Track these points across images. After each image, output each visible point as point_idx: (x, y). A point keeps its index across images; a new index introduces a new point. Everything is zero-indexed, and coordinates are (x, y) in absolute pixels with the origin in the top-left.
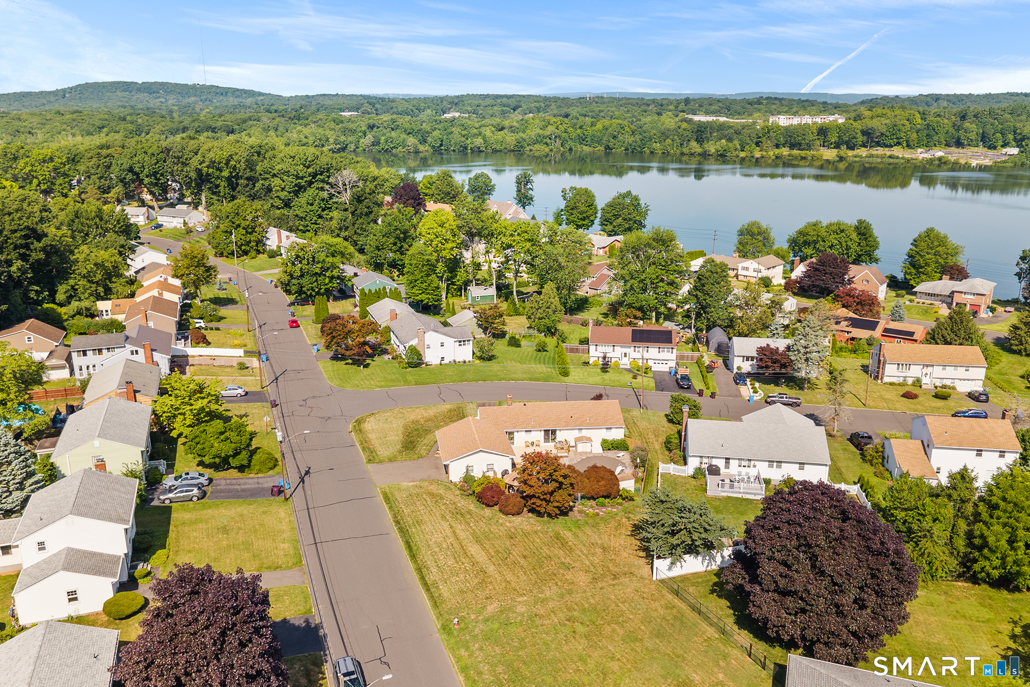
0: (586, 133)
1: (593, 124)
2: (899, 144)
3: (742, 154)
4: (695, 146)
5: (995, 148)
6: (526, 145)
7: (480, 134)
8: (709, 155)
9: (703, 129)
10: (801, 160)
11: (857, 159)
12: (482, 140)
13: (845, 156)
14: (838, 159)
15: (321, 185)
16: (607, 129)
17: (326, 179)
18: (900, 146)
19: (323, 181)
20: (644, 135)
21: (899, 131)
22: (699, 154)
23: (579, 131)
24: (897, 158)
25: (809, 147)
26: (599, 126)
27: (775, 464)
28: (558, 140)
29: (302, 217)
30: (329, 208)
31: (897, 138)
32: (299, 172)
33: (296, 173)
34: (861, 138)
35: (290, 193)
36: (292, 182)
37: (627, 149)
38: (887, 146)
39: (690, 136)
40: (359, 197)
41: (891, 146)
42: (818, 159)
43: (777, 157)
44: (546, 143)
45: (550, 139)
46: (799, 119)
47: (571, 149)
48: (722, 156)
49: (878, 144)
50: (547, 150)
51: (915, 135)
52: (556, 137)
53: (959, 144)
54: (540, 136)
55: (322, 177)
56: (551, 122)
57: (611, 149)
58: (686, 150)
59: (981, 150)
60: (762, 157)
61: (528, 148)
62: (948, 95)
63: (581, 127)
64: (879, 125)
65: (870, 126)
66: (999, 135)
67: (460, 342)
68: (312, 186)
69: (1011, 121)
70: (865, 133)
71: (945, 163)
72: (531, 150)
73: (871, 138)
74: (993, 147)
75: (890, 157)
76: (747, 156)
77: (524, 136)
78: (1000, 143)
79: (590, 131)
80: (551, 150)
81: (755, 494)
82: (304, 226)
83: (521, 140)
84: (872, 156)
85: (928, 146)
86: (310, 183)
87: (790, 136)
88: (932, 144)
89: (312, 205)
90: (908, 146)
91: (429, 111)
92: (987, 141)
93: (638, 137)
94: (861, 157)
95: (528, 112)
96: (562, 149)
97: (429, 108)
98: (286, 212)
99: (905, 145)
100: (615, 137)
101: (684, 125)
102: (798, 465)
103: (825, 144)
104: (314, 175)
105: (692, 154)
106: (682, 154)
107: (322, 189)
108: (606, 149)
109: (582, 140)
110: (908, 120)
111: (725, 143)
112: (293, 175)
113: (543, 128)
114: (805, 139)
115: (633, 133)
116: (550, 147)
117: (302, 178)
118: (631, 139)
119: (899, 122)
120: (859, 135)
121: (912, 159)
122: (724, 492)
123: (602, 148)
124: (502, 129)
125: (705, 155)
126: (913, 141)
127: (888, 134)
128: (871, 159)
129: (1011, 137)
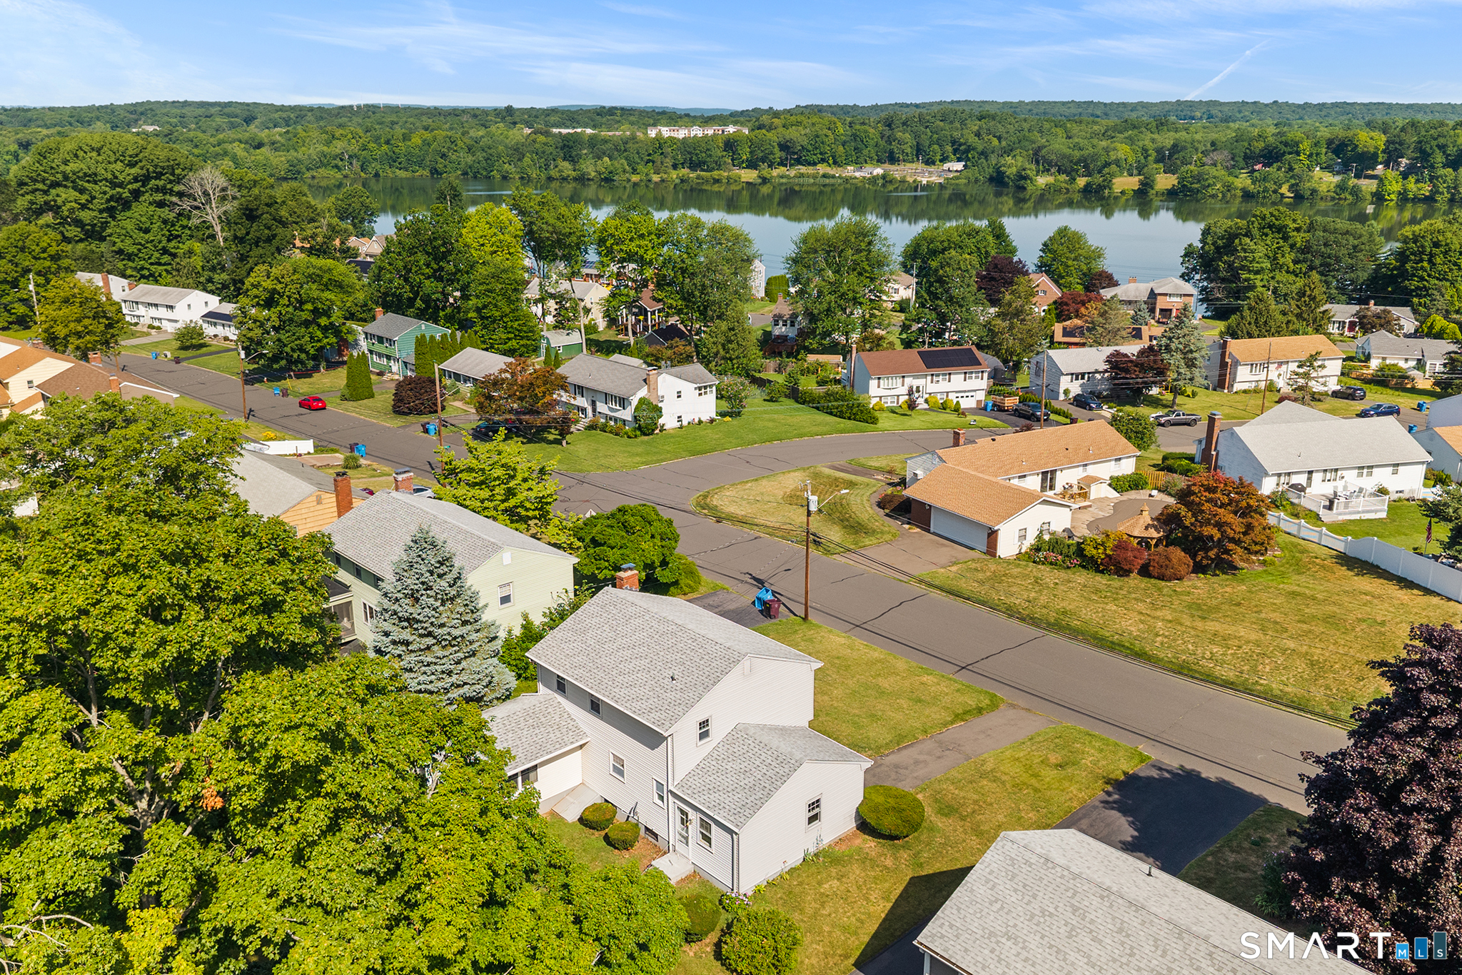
0: (397, 150)
1: (406, 138)
2: (823, 161)
3: (635, 178)
4: (566, 167)
5: (933, 163)
6: (304, 170)
7: (226, 153)
8: (589, 179)
9: (571, 143)
10: (714, 183)
11: (784, 180)
12: (231, 163)
13: (768, 176)
14: (760, 181)
15: (159, 197)
16: (429, 145)
17: (169, 186)
18: (825, 164)
19: (163, 190)
20: (489, 151)
21: (823, 143)
22: (575, 179)
23: (385, 147)
24: (833, 177)
25: (719, 166)
26: (416, 140)
27: (1365, 471)
28: (354, 162)
29: (132, 254)
30: (177, 236)
31: (821, 154)
32: (117, 174)
33: (110, 176)
34: (778, 154)
35: (101, 211)
36: (105, 193)
37: (465, 174)
38: (809, 164)
39: (555, 153)
40: (251, 210)
41: (815, 164)
42: (736, 181)
43: (682, 181)
44: (337, 167)
45: (342, 160)
46: (686, 132)
47: (377, 175)
48: (607, 180)
49: (799, 162)
50: (339, 176)
51: (841, 148)
52: (350, 157)
53: (892, 159)
54: (325, 156)
55: (161, 183)
56: (337, 135)
57: (441, 174)
58: (554, 173)
59: (920, 166)
60: (663, 181)
61: (308, 175)
62: (831, 106)
63: (388, 142)
64: (797, 135)
65: (788, 138)
66: (936, 147)
67: (700, 389)
68: (142, 199)
69: (948, 131)
70: (784, 147)
71: (891, 182)
72: (313, 177)
73: (792, 154)
74: (930, 162)
75: (824, 176)
76: (641, 180)
77: (300, 156)
78: (938, 157)
79: (402, 147)
80: (345, 177)
81: (1376, 511)
82: (135, 269)
83: (296, 161)
84: (802, 175)
85: (859, 163)
86: (136, 194)
87: (690, 153)
88: (861, 160)
89: (147, 231)
90: (835, 163)
91: (99, 123)
92: (923, 154)
93: (480, 156)
94: (787, 177)
95: (272, 125)
96: (362, 174)
97: (98, 119)
98: (93, 247)
99: (831, 162)
100: (443, 156)
101: (541, 138)
102: (1391, 469)
103: (736, 161)
104: (146, 179)
105: (565, 179)
106: (550, 179)
107: (161, 204)
108: (432, 174)
109: (393, 160)
110: (829, 129)
111: (609, 163)
112: (106, 180)
113: (328, 143)
114: (711, 155)
115: (469, 149)
116: (344, 172)
117: (121, 185)
118: (470, 159)
119: (820, 133)
120: (777, 149)
121: (851, 178)
122: (1340, 514)
123: (426, 173)
124: (259, 146)
125: (582, 179)
126: (840, 156)
127: (810, 148)
128: (801, 180)
129: (949, 148)
